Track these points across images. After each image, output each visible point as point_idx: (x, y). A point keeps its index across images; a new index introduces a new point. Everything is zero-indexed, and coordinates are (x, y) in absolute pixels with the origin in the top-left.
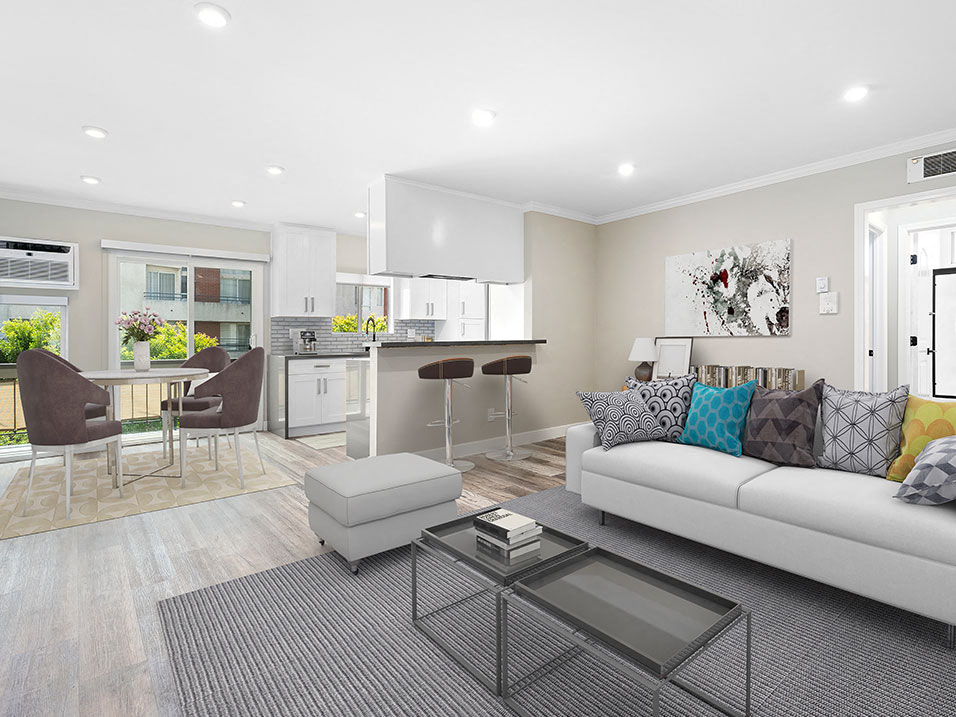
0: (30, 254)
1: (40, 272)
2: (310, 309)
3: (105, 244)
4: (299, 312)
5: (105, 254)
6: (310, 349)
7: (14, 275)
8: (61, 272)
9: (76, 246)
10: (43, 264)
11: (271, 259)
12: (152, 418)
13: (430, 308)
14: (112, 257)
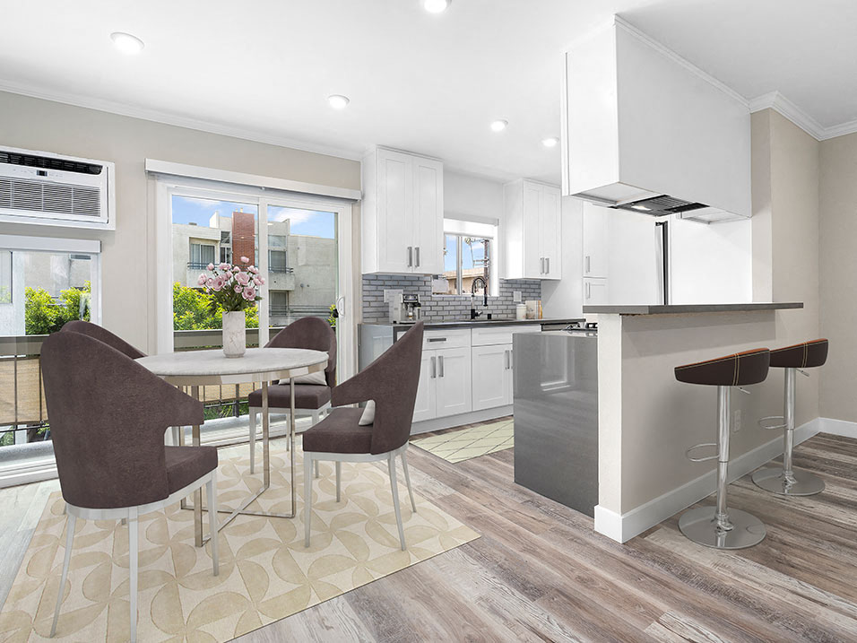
0: (42, 173)
1: (59, 200)
2: (414, 263)
3: (152, 165)
4: (400, 267)
5: (151, 182)
6: (414, 316)
7: (20, 205)
8: (87, 202)
9: (111, 166)
10: (64, 190)
11: (363, 197)
12: (209, 403)
13: (545, 264)
14: (161, 186)
